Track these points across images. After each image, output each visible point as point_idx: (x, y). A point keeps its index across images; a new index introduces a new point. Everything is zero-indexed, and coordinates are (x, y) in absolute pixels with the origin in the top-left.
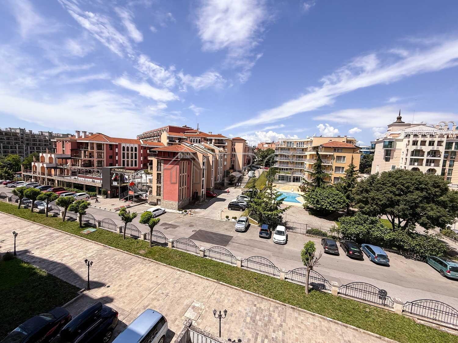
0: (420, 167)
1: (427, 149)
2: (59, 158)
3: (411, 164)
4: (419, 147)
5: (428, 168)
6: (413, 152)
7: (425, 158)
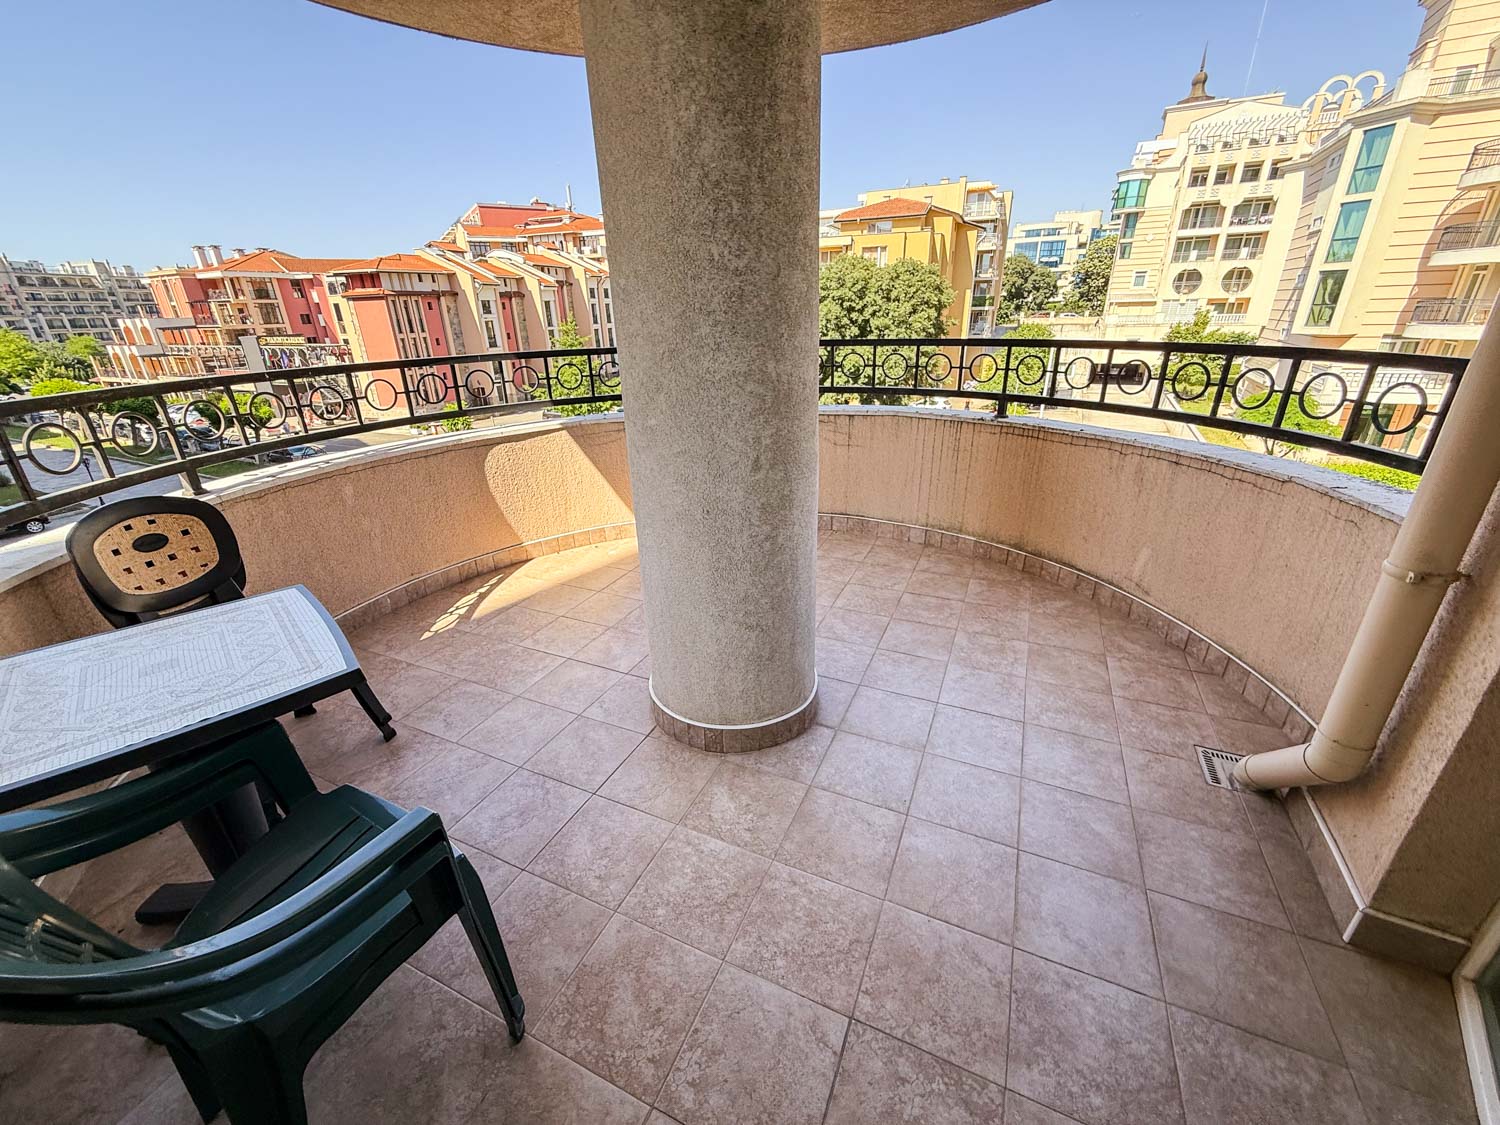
0: (1203, 267)
1: (1232, 194)
2: (164, 329)
3: (1175, 259)
4: (1208, 193)
5: (1230, 265)
6: (1187, 212)
7: (1224, 230)
